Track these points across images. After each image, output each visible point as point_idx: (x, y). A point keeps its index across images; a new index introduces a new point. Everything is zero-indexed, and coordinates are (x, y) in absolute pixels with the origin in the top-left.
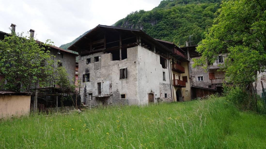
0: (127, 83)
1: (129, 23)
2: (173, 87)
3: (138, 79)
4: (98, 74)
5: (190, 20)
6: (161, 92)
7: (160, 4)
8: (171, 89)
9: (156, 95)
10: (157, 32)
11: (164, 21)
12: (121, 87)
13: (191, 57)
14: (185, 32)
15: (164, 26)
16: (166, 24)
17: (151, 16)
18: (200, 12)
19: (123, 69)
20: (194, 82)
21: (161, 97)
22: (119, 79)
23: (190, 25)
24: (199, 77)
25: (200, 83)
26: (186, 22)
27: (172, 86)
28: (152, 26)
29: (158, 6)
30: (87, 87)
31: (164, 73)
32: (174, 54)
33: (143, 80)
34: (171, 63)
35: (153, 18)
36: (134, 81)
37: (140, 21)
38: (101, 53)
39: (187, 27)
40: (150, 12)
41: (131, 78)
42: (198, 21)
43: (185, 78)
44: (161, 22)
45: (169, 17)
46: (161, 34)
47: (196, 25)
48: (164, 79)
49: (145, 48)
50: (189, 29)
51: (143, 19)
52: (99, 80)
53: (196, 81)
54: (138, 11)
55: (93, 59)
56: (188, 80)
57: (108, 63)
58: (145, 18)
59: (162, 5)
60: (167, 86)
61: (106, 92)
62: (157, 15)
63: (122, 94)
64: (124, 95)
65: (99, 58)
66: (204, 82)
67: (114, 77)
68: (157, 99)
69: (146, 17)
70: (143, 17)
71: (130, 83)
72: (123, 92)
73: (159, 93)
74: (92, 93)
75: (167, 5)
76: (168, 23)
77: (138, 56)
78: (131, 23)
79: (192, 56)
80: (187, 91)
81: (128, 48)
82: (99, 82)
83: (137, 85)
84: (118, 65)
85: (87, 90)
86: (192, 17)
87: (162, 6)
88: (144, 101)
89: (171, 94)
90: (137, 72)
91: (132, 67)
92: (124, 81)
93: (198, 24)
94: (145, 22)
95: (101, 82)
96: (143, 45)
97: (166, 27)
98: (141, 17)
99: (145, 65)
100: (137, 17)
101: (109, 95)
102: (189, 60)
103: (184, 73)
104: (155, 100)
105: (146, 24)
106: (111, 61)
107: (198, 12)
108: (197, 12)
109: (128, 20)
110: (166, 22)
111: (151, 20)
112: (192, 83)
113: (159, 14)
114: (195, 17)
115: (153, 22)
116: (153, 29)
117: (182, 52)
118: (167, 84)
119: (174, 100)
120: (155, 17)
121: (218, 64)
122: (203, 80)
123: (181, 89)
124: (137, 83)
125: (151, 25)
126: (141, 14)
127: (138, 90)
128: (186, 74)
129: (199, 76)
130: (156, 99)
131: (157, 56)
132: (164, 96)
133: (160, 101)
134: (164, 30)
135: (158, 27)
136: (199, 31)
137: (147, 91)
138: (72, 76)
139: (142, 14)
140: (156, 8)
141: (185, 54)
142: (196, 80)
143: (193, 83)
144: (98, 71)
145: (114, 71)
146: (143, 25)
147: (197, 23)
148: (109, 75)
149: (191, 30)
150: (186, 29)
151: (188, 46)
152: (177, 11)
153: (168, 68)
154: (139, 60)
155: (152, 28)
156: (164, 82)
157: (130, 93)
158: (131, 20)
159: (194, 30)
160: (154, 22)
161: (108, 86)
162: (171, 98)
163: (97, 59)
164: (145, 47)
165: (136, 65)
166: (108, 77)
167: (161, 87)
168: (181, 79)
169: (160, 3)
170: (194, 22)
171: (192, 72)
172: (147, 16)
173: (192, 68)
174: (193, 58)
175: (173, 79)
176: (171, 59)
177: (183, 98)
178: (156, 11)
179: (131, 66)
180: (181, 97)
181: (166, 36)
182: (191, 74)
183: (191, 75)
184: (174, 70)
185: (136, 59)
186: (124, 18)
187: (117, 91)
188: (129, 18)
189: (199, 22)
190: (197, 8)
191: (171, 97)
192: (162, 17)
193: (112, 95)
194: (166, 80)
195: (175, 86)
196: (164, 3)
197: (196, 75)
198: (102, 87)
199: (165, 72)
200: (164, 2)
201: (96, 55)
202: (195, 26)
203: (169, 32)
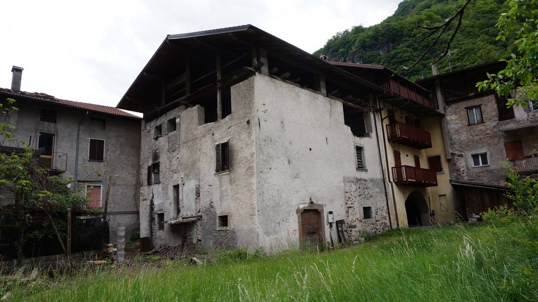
0: (231, 182)
1: (333, 57)
2: (392, 186)
3: (255, 170)
4: (175, 162)
5: (469, 33)
6: (349, 203)
7: (398, 9)
8: (386, 193)
9: (331, 213)
10: (394, 67)
11: (408, 42)
12: (218, 195)
13: (448, 103)
14: (458, 60)
15: (409, 54)
16: (413, 49)
17: (377, 36)
18: (491, 11)
19: (222, 144)
20: (461, 170)
21: (351, 217)
22: (214, 172)
23: (468, 44)
24: (475, 157)
25: (479, 173)
26: (459, 38)
27: (390, 184)
28: (381, 57)
29: (394, 13)
30: (155, 196)
31: (359, 150)
32: (391, 97)
33: (275, 171)
34: (386, 122)
35: (381, 40)
36: (246, 177)
37: (354, 49)
38: (181, 107)
39: (461, 48)
40: (375, 29)
41: (240, 169)
42: (487, 33)
43: (435, 162)
44: (400, 47)
45: (417, 31)
46: (401, 72)
47: (482, 41)
48: (361, 167)
49: (285, 81)
50: (466, 53)
51: (361, 44)
52: (177, 179)
53: (468, 168)
54: (350, 30)
55: (166, 127)
56: (445, 167)
57: (193, 133)
58: (364, 41)
59: (402, 10)
60: (370, 185)
61: (189, 209)
62: (391, 32)
63: (220, 215)
64: (226, 217)
65: (177, 121)
66: (493, 167)
67: (204, 168)
68: (334, 225)
69: (367, 40)
70: (361, 40)
71: (239, 181)
72: (223, 210)
73: (344, 207)
74: (163, 214)
75: (413, 8)
76: (416, 45)
77: (256, 104)
78: (336, 56)
79: (451, 99)
80: (444, 197)
81: (233, 86)
82: (176, 184)
83: (255, 187)
84: (213, 134)
85: (155, 204)
86: (471, 27)
87: (401, 12)
88: (283, 234)
89: (386, 208)
90: (254, 149)
91: (243, 136)
92: (225, 176)
93: (488, 39)
94: (365, 50)
95: (180, 182)
96: (274, 72)
97: (412, 55)
98: (357, 41)
99: (283, 127)
100: (348, 42)
101: (195, 219)
102: (441, 110)
103: (430, 146)
104: (327, 227)
105: (369, 54)
106: (200, 124)
107: (486, 13)
108: (483, 12)
109: (331, 50)
110: (412, 45)
111: (377, 45)
112: (455, 174)
113: (394, 29)
114: (479, 23)
115: (384, 48)
116: (385, 61)
117: (419, 92)
118: (372, 180)
119: (398, 225)
120: (386, 37)
121: (531, 114)
122: (489, 164)
123: (425, 191)
124: (254, 180)
125: (379, 55)
126: (356, 35)
127: (256, 202)
128: (437, 149)
129: (475, 152)
130: (331, 224)
131: (331, 105)
132: (359, 213)
133: (345, 228)
134: (408, 61)
135: (394, 56)
136: (491, 54)
137: (294, 203)
138: (131, 172)
139: (358, 34)
140: (389, 18)
141: (431, 96)
142: (466, 163)
143: (460, 175)
144: (175, 154)
145: (205, 151)
146: (361, 57)
147: (487, 37)
148: (194, 163)
149: (473, 55)
150: (460, 54)
151: (436, 74)
152: (435, 16)
153: (373, 134)
154: (261, 114)
155: (382, 61)
156: (362, 175)
157: (237, 210)
158: (337, 50)
159: (479, 54)
160: (386, 48)
161: (192, 194)
162: (388, 218)
163: (173, 125)
164: (284, 79)
165: (251, 129)
166: (192, 168)
167: (347, 190)
168: (424, 165)
169: (397, 7)
170: (479, 36)
171: (455, 143)
172: (368, 38)
173: (452, 131)
174: (452, 104)
175: (392, 163)
176: (382, 112)
177: (433, 214)
178: (387, 23)
179: (240, 134)
180: (428, 212)
181: (414, 75)
182: (451, 148)
183: (451, 151)
184: (394, 140)
185: (251, 113)
186: (321, 49)
187: (212, 207)
188: (332, 47)
189: (491, 34)
190: (482, 4)
191: (386, 215)
192: (402, 35)
193: (201, 217)
194: (367, 168)
195: (401, 184)
196: (407, 7)
197: (467, 150)
198: (180, 197)
199: (365, 148)
200: (406, 5)
201: (171, 115)
202: (482, 43)
203: (421, 66)
